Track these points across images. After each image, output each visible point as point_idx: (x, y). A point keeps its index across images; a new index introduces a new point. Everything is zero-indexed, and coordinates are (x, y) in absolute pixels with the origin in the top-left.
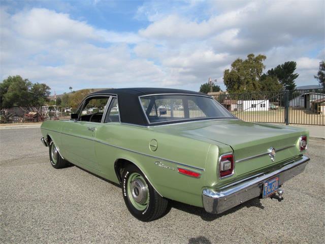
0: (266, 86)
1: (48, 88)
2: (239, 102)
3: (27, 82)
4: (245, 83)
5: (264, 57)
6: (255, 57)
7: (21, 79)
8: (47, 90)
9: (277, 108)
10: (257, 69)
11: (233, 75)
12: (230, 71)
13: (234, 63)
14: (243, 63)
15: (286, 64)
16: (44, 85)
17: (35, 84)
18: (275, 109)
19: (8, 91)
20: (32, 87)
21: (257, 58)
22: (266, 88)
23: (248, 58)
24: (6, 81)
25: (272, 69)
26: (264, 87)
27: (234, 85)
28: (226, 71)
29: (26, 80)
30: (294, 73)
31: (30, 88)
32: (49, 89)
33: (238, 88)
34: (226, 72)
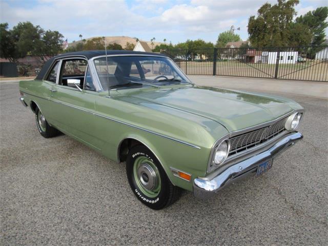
0: (294, 36)
1: (61, 35)
2: (263, 54)
3: (39, 29)
4: (272, 32)
5: (297, 2)
6: (286, 1)
7: (32, 26)
8: (60, 38)
9: (305, 62)
10: (287, 16)
11: (259, 22)
12: (255, 18)
13: (261, 8)
14: (272, 9)
15: (318, 10)
16: (57, 33)
17: (48, 32)
18: (302, 62)
19: (20, 39)
20: (45, 35)
21: (288, 2)
22: (294, 38)
23: (277, 3)
24: (16, 28)
25: (301, 16)
26: (292, 37)
27: (259, 34)
28: (251, 18)
29: (37, 27)
30: (325, 21)
31: (42, 36)
32: (63, 37)
33: (263, 38)
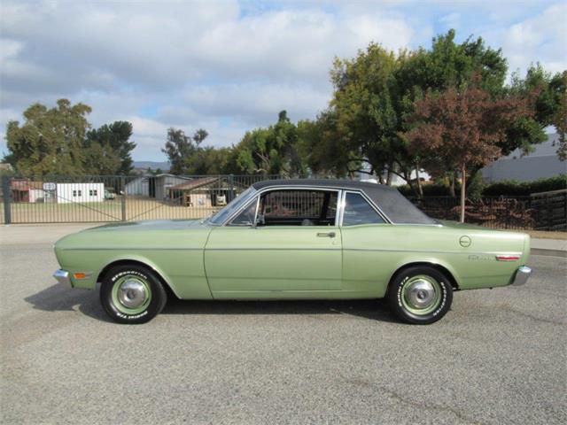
0: (91, 159)
2: (47, 186)
4: (55, 151)
5: (89, 110)
6: (72, 105)
9: (114, 198)
10: (77, 128)
11: (29, 133)
12: (20, 126)
13: (29, 109)
14: (48, 114)
15: (117, 124)
18: (110, 199)
21: (75, 107)
22: (92, 163)
23: (57, 106)
25: (95, 130)
26: (88, 161)
27: (31, 152)
28: (10, 124)
30: (129, 141)
33: (40, 160)
34: (12, 126)
